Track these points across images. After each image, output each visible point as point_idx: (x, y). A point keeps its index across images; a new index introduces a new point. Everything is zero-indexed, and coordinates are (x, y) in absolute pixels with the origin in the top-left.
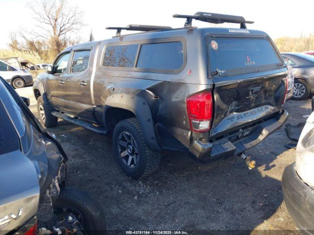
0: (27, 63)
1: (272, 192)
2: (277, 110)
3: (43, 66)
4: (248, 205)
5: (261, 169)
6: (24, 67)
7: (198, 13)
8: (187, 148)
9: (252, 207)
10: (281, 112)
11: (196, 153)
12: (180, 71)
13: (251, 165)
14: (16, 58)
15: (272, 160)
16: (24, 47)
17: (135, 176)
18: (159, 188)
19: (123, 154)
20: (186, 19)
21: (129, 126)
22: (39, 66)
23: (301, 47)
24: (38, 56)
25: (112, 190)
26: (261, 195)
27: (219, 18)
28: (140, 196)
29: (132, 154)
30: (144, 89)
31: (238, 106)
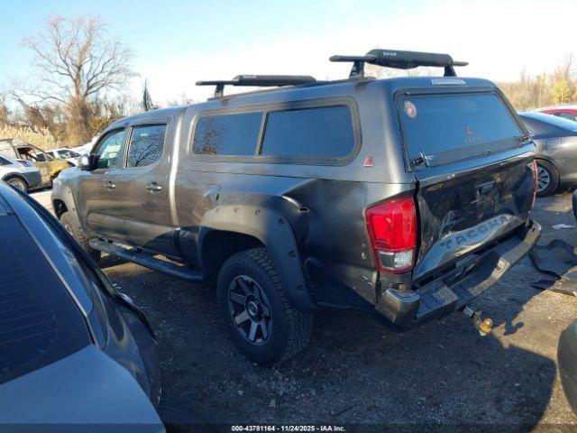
0: (29, 149)
1: (528, 377)
2: (521, 222)
3: (60, 152)
4: (488, 405)
5: (499, 332)
6: (24, 156)
7: (373, 52)
8: (370, 304)
9: (497, 410)
10: (527, 224)
11: (391, 313)
12: (350, 161)
13: (485, 327)
14: (9, 141)
15: (515, 314)
16: (20, 119)
17: (265, 360)
18: (316, 381)
19: (239, 319)
20: (352, 64)
21: (250, 265)
22: (52, 154)
23: (523, 98)
24: (49, 136)
25: (224, 390)
26: (508, 385)
27: (410, 59)
28: (280, 400)
29: (258, 318)
30: (279, 195)
31: (456, 219)
